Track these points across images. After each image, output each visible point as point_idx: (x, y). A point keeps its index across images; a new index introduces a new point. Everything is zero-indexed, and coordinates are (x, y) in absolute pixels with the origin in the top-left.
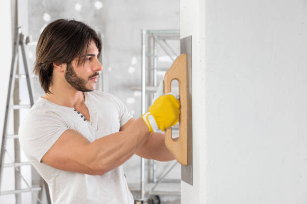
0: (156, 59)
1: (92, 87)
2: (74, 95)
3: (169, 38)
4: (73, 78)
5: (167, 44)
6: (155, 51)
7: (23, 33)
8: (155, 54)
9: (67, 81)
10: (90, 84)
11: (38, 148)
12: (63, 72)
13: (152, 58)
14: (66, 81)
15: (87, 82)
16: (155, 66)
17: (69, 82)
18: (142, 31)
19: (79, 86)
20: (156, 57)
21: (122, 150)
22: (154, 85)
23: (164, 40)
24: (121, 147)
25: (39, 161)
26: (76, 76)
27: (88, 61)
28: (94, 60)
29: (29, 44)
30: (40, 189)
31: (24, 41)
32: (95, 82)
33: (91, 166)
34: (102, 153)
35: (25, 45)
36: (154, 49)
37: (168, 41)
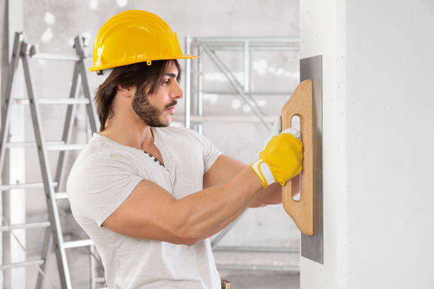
0: (201, 77)
1: (167, 121)
2: (141, 131)
3: (220, 48)
4: (144, 107)
5: (216, 56)
6: (201, 65)
7: (26, 41)
8: (201, 70)
9: (135, 110)
10: (165, 115)
11: (101, 206)
12: (130, 96)
13: (196, 76)
14: (133, 110)
15: (161, 114)
16: (201, 88)
17: (137, 113)
18: (186, 38)
19: (151, 118)
20: (201, 74)
21: (224, 212)
22: (198, 114)
23: (213, 52)
24: (222, 207)
25: (99, 224)
26: (147, 104)
27: (165, 84)
28: (172, 82)
29: (34, 56)
30: (42, 262)
31: (28, 53)
32: (172, 114)
33: (179, 233)
34: (195, 217)
35: (28, 57)
36: (199, 63)
37: (218, 53)
